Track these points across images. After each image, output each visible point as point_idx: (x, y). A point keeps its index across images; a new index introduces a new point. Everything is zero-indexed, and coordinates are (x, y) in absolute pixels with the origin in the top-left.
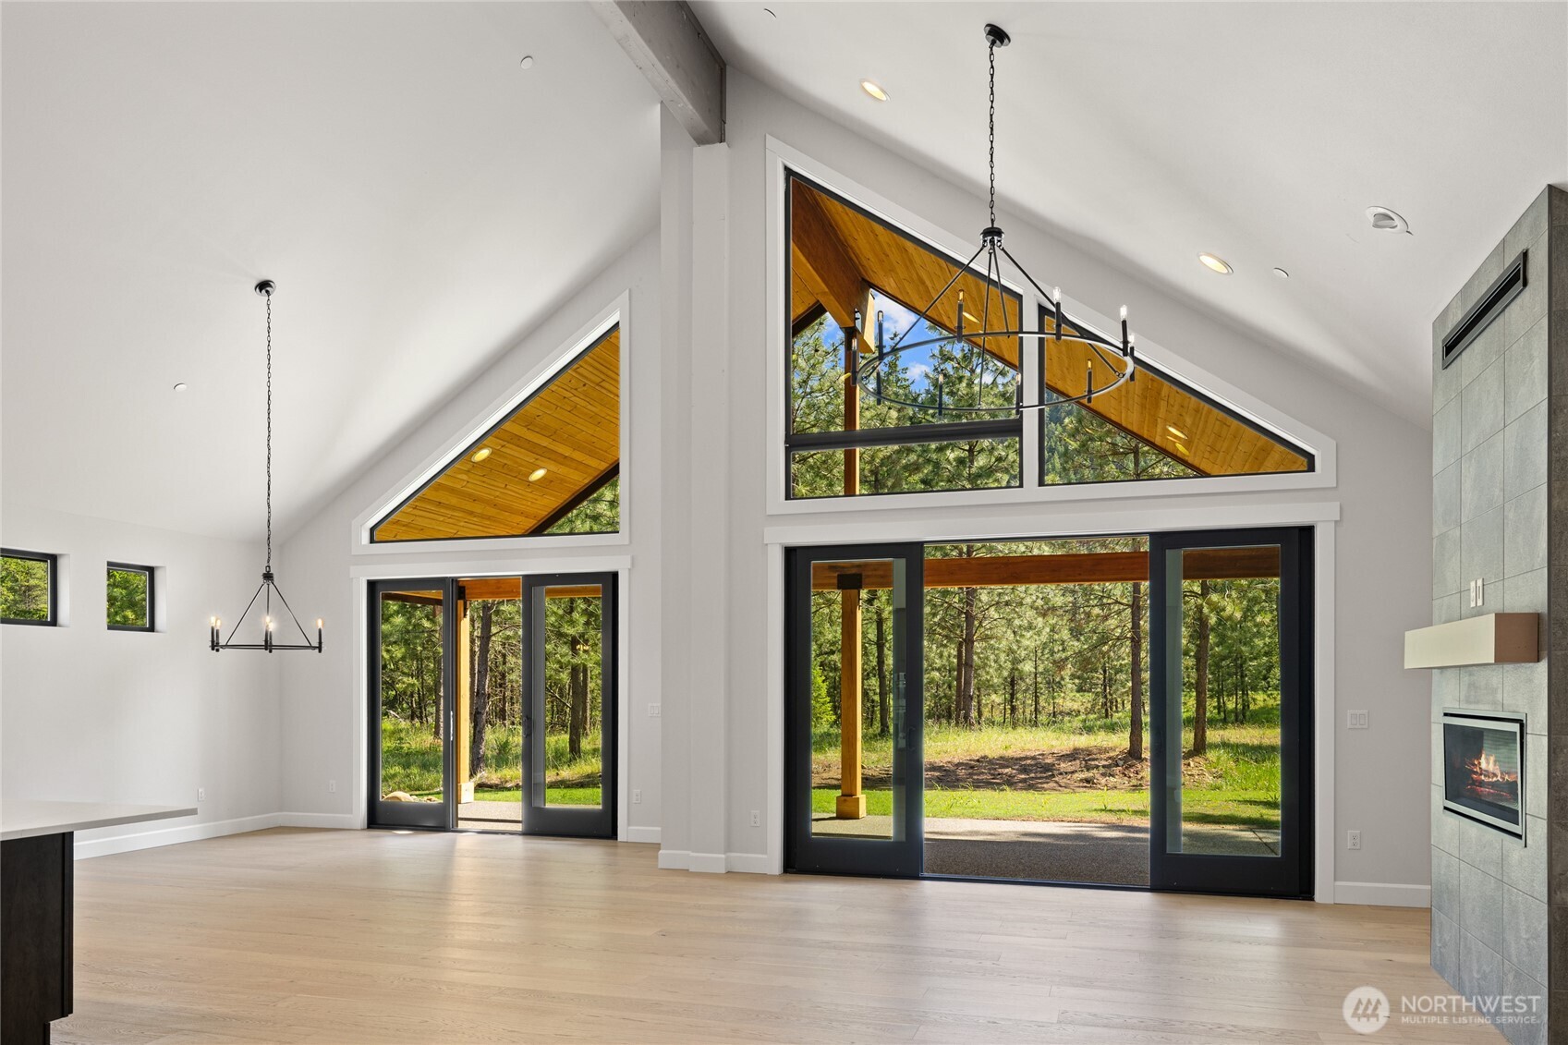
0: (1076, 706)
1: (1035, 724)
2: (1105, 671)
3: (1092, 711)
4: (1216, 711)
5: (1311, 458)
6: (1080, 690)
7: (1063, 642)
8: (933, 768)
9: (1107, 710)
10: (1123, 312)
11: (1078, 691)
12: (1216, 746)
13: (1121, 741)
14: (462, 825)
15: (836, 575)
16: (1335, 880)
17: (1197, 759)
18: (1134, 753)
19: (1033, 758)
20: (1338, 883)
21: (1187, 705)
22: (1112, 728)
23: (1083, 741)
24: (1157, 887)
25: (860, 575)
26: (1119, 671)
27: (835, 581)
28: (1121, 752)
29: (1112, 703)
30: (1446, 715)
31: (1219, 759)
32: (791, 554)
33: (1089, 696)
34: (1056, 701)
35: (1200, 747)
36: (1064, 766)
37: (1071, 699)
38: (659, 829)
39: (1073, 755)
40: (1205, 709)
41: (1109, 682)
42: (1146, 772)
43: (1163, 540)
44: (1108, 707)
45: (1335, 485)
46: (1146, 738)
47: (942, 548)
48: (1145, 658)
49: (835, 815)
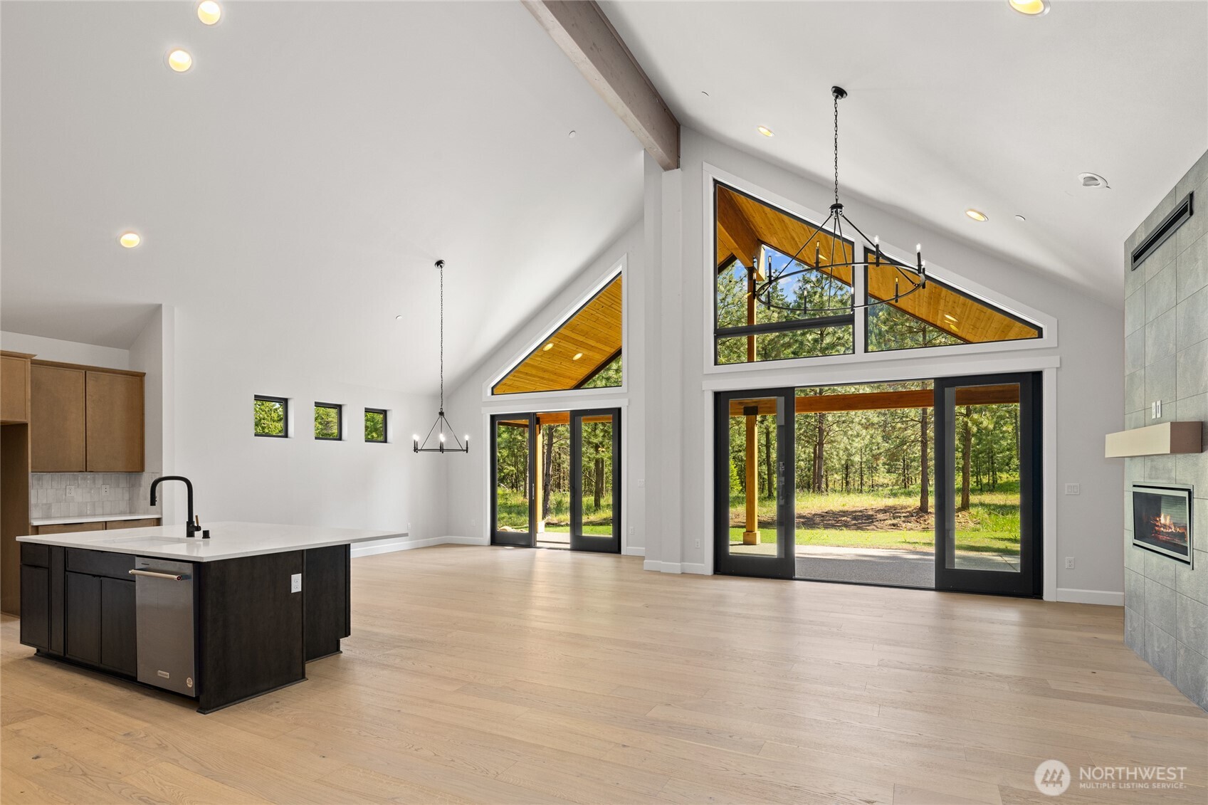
0: (886, 481)
1: (861, 492)
2: (904, 461)
3: (896, 484)
4: (975, 484)
5: (1040, 330)
6: (889, 472)
7: (878, 444)
8: (800, 517)
9: (905, 484)
10: (919, 248)
11: (887, 473)
12: (975, 505)
13: (915, 502)
14: (538, 544)
15: (743, 407)
16: (1057, 587)
17: (963, 513)
18: (923, 509)
19: (860, 511)
20: (1059, 589)
21: (958, 480)
22: (909, 494)
23: (891, 502)
24: (940, 588)
25: (757, 407)
26: (913, 460)
27: (742, 411)
28: (915, 509)
29: (908, 479)
30: (1134, 486)
31: (978, 513)
32: (718, 396)
33: (894, 476)
34: (874, 478)
35: (966, 506)
36: (880, 516)
37: (883, 477)
38: (644, 548)
39: (885, 510)
40: (968, 483)
41: (906, 467)
42: (932, 520)
43: (942, 382)
44: (906, 482)
45: (1056, 346)
46: (932, 501)
47: (804, 391)
48: (931, 453)
49: (742, 543)
